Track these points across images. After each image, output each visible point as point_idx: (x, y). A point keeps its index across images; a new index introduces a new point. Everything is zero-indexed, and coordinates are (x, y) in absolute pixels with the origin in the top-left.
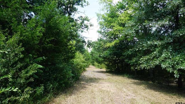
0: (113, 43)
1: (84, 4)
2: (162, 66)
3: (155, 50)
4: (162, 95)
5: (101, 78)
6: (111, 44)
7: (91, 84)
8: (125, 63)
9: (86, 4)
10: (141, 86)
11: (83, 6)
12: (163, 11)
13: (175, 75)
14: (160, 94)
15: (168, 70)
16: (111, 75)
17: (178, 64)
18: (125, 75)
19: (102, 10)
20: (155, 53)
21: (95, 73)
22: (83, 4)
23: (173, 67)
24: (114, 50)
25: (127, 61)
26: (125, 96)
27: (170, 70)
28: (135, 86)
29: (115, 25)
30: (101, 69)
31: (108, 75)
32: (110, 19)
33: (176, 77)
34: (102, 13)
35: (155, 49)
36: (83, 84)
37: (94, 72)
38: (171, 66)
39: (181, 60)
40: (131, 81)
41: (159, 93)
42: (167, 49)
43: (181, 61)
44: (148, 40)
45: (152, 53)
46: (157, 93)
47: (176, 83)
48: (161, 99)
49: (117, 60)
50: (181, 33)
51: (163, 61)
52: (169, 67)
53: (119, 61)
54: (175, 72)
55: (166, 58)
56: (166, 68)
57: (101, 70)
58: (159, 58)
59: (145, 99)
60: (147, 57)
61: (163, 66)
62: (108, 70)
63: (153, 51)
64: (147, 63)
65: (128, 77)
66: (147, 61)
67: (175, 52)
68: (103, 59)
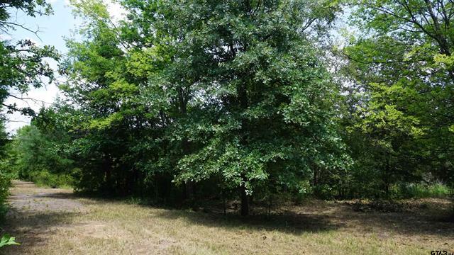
0: (107, 122)
1: (37, 8)
2: (224, 175)
3: (210, 143)
4: (223, 231)
5: (71, 211)
6: (103, 123)
7: (53, 229)
8: (134, 169)
9: (43, 10)
10: (178, 221)
11: (35, 14)
12: (227, 69)
13: (246, 191)
14: (219, 230)
15: (236, 181)
16: (95, 202)
17: (250, 170)
18: (133, 200)
19: (81, 33)
20: (210, 148)
21: (45, 199)
22: (34, 9)
23: (243, 176)
24: (104, 139)
25: (138, 166)
26: (155, 245)
27: (240, 181)
28: (165, 222)
29: (115, 76)
30: (54, 187)
31: (88, 204)
32: (101, 59)
33: (247, 194)
34: (80, 39)
35: (210, 140)
36: (25, 232)
37: (38, 197)
38: (239, 175)
39: (255, 162)
40: (151, 213)
41: (217, 228)
42: (232, 142)
43: (255, 164)
44: (196, 122)
45: (205, 149)
46: (212, 229)
47: (233, 207)
48: (225, 239)
49: (115, 164)
50: (255, 113)
51: (226, 165)
52: (238, 176)
53: (118, 164)
54: (247, 184)
55: (230, 160)
56: (231, 178)
57: (58, 190)
58: (218, 159)
59: (199, 243)
60: (193, 158)
61: (228, 174)
62: (80, 190)
63: (205, 145)
64: (194, 169)
65: (140, 204)
66: (193, 166)
67: (245, 148)
68: (71, 162)
